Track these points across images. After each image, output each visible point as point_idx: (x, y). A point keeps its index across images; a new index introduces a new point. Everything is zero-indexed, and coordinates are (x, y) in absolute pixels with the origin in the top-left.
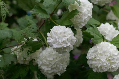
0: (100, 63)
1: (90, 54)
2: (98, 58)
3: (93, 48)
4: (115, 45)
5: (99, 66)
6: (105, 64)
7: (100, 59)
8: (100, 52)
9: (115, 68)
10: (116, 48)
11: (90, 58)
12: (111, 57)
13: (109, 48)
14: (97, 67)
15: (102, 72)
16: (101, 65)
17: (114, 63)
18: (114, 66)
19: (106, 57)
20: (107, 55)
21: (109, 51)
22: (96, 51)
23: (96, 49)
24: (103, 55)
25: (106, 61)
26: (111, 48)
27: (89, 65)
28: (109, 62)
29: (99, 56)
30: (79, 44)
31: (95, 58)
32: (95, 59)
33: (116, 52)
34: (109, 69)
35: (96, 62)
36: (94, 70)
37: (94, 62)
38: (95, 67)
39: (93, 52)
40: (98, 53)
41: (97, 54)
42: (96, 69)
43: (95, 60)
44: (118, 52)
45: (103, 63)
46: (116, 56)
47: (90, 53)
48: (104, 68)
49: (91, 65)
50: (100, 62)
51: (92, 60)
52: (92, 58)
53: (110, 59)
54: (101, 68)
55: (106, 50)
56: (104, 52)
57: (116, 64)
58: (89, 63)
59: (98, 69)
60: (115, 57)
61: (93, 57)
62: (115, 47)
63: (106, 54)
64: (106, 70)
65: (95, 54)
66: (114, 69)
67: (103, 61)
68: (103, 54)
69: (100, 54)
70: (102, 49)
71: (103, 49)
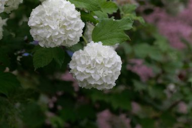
0: (49, 33)
1: (34, 19)
2: (46, 25)
3: (37, 8)
4: (72, 3)
5: (48, 37)
6: (57, 34)
7: (48, 26)
8: (48, 15)
9: (74, 39)
10: (74, 7)
11: (33, 25)
12: (66, 21)
13: (63, 7)
14: (45, 39)
15: (53, 46)
16: (50, 35)
17: (71, 31)
18: (71, 36)
19: (58, 22)
20: (61, 19)
21: (63, 13)
22: (42, 13)
23: (42, 9)
24: (54, 19)
25: (59, 28)
26: (66, 6)
27: (33, 36)
28: (63, 30)
29: (47, 20)
30: (18, 3)
31: (41, 24)
32: (41, 26)
33: (74, 13)
34: (64, 41)
35: (43, 31)
36: (42, 45)
37: (39, 32)
38: (42, 39)
39: (37, 15)
40: (45, 15)
41: (44, 18)
42: (44, 42)
43: (42, 28)
44: (77, 14)
45: (54, 31)
46: (74, 19)
47: (33, 17)
48: (56, 40)
49: (36, 36)
50: (50, 31)
51: (37, 27)
52: (37, 24)
53: (65, 24)
54: (52, 40)
55: (57, 10)
56: (55, 14)
57: (75, 33)
58: (33, 33)
59: (47, 42)
60: (72, 22)
61: (38, 22)
62: (73, 5)
63: (58, 17)
64: (59, 44)
65: (40, 18)
66: (72, 41)
67: (53, 28)
68: (53, 17)
69: (49, 17)
70: (51, 10)
71: (54, 10)
